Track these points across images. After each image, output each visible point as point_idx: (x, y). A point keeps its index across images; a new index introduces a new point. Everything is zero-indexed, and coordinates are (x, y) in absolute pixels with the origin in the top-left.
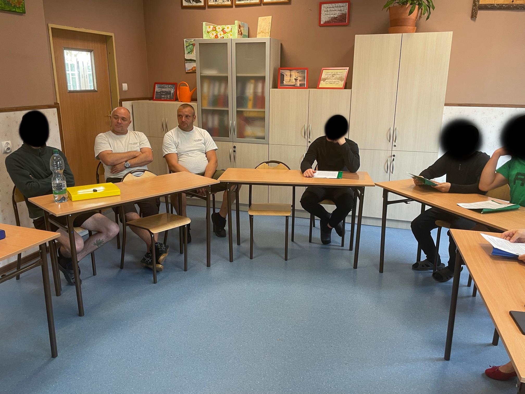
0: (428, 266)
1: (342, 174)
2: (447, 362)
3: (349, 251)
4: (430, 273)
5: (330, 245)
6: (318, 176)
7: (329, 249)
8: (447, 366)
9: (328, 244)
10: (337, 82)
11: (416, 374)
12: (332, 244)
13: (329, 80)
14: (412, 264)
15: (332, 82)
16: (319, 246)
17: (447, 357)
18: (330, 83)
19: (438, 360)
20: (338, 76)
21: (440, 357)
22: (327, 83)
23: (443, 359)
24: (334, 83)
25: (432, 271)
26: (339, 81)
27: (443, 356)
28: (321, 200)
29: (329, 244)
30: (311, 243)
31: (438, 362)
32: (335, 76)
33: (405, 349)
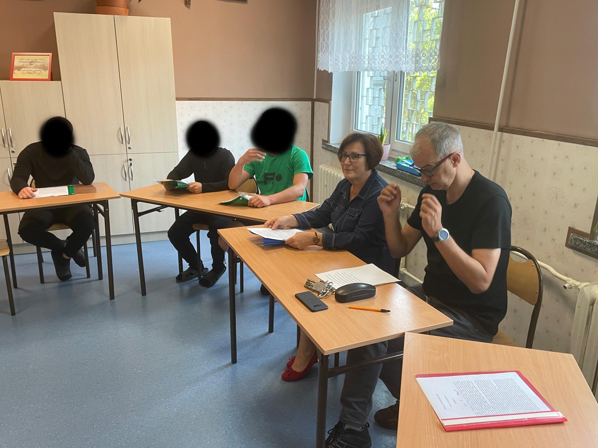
0: (192, 274)
1: (74, 188)
2: (235, 365)
3: (99, 281)
4: (196, 281)
5: (72, 280)
6: (40, 195)
7: (72, 285)
8: (236, 369)
9: (68, 279)
10: (39, 72)
11: (210, 389)
12: (73, 278)
13: (26, 69)
14: (175, 277)
15: (31, 72)
16: (57, 284)
17: (234, 361)
18: (29, 73)
19: (226, 367)
20: (38, 64)
21: (227, 363)
22: (24, 73)
23: (231, 363)
24: (35, 73)
25: (197, 278)
26: (41, 71)
27: (230, 360)
28: (49, 226)
29: (70, 279)
30: (44, 284)
31: (227, 369)
32: (34, 64)
33: (193, 368)
